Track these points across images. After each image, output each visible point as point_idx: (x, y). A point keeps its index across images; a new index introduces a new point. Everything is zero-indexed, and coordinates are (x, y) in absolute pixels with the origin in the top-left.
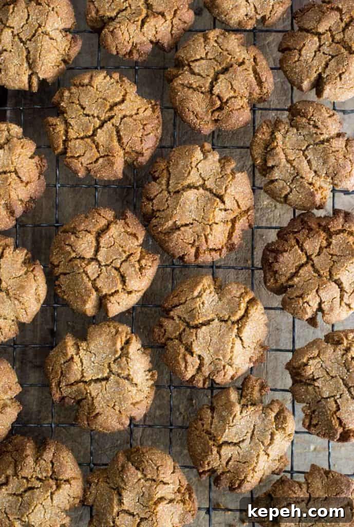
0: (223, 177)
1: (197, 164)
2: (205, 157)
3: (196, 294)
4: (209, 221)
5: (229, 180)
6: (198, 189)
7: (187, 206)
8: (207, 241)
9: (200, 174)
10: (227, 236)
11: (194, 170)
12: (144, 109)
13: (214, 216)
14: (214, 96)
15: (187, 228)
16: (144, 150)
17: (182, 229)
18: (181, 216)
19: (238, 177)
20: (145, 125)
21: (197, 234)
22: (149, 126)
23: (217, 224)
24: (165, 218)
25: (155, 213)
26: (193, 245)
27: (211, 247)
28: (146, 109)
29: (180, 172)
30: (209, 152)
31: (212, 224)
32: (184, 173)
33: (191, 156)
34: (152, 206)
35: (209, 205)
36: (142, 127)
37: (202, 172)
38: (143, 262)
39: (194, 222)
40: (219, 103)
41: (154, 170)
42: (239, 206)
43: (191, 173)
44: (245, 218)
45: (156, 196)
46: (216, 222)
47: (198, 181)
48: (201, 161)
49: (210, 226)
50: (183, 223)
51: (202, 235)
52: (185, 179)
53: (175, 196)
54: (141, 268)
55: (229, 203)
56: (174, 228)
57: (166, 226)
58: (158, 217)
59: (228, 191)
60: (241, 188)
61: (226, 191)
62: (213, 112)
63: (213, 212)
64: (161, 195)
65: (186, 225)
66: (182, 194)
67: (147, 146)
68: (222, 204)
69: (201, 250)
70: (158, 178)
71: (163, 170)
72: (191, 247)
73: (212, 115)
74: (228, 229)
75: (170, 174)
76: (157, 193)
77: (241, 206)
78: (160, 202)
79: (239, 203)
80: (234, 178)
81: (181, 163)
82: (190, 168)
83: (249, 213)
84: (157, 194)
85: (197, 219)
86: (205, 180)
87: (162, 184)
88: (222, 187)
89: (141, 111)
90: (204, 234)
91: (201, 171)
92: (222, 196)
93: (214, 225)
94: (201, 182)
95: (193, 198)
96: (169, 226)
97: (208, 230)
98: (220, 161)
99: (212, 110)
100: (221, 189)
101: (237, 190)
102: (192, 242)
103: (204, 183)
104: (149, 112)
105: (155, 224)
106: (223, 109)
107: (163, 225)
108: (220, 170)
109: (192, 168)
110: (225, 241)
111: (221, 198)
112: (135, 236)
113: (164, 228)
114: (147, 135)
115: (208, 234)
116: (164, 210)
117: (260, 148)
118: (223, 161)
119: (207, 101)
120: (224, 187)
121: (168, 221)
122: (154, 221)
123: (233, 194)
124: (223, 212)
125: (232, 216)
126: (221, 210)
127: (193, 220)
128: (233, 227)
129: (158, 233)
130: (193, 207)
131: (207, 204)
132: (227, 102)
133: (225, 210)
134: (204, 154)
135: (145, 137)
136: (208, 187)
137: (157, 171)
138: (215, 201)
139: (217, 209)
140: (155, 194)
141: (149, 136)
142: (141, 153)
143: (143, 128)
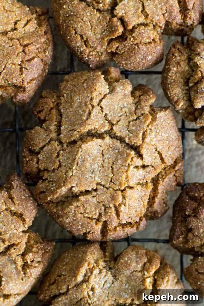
0: (138, 118)
1: (101, 101)
2: (112, 90)
3: (80, 278)
4: (120, 185)
5: (148, 122)
6: (103, 138)
7: (88, 165)
8: (118, 215)
9: (106, 115)
10: (146, 204)
11: (97, 110)
12: (24, 22)
13: (127, 177)
14: (115, 19)
15: (89, 197)
16: (25, 84)
17: (82, 198)
18: (79, 179)
19: (161, 117)
20: (26, 46)
21: (103, 205)
22: (32, 48)
23: (131, 188)
24: (56, 182)
25: (41, 174)
26: (98, 220)
27: (124, 222)
28: (28, 22)
29: (76, 113)
30: (117, 81)
31: (124, 190)
32: (81, 115)
33: (91, 89)
34: (37, 163)
35: (120, 161)
36: (21, 49)
37: (108, 112)
38: (29, 257)
39: (99, 187)
40: (121, 30)
41: (38, 109)
42: (162, 159)
43: (92, 115)
44: (171, 176)
45: (42, 148)
46: (131, 185)
47: (103, 126)
48: (105, 96)
49: (122, 191)
50: (83, 189)
51: (112, 206)
52: (83, 123)
53: (69, 149)
54: (25, 266)
55: (149, 157)
56: (71, 195)
57: (58, 195)
58: (47, 179)
59: (147, 140)
60: (166, 133)
61: (143, 139)
62: (110, 41)
63: (127, 171)
64: (50, 147)
65: (87, 192)
66: (80, 146)
67: (30, 77)
68: (139, 160)
69: (110, 227)
70: (44, 121)
71: (52, 109)
72: (96, 224)
73: (108, 45)
74: (148, 194)
75: (61, 115)
76: (44, 143)
77: (166, 161)
78: (49, 158)
79: (163, 156)
80: (154, 119)
81: (78, 99)
82: (90, 107)
83: (177, 168)
84: (44, 146)
85: (103, 183)
86: (113, 125)
87: (51, 131)
88: (138, 134)
89: (20, 25)
90: (115, 206)
91: (106, 111)
92: (139, 147)
93: (128, 190)
94: (107, 127)
95: (95, 152)
96: (63, 193)
97: (120, 199)
98: (133, 93)
99: (109, 38)
100: (137, 136)
101: (159, 137)
102: (96, 217)
103: (112, 129)
104: (32, 27)
105: (42, 190)
106: (126, 39)
107: (53, 193)
108: (134, 109)
109: (93, 107)
110: (144, 211)
111: (137, 150)
112: (21, 216)
113: (55, 197)
114: (29, 61)
115: (120, 205)
116: (54, 170)
117: (178, 86)
118: (137, 93)
119: (105, 23)
120: (141, 134)
121: (59, 187)
122: (41, 185)
123: (153, 143)
124: (141, 171)
125: (153, 175)
126: (137, 167)
127: (97, 184)
128: (155, 190)
129: (48, 203)
130: (96, 166)
131: (117, 160)
132: (132, 31)
133: (144, 167)
134: (110, 84)
135: (27, 64)
136: (118, 134)
137: (42, 111)
138: (128, 155)
139: (131, 167)
140: (41, 145)
141: (33, 62)
142: (21, 87)
143: (24, 51)
